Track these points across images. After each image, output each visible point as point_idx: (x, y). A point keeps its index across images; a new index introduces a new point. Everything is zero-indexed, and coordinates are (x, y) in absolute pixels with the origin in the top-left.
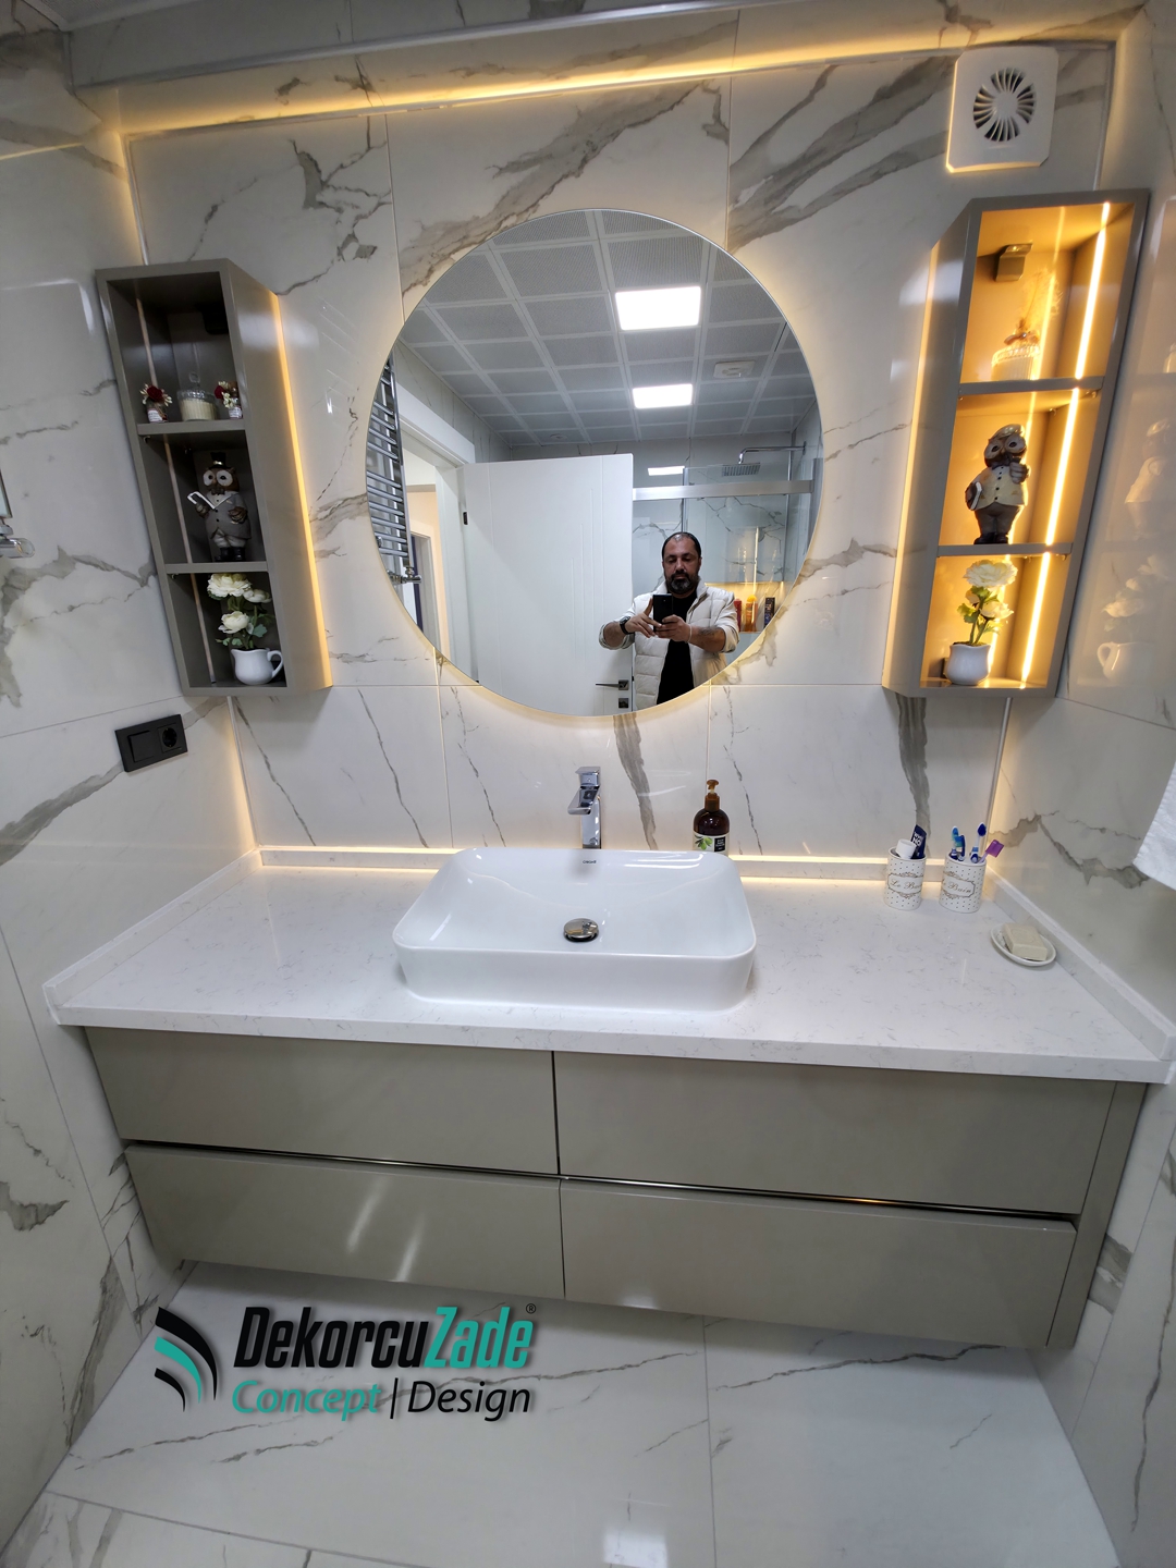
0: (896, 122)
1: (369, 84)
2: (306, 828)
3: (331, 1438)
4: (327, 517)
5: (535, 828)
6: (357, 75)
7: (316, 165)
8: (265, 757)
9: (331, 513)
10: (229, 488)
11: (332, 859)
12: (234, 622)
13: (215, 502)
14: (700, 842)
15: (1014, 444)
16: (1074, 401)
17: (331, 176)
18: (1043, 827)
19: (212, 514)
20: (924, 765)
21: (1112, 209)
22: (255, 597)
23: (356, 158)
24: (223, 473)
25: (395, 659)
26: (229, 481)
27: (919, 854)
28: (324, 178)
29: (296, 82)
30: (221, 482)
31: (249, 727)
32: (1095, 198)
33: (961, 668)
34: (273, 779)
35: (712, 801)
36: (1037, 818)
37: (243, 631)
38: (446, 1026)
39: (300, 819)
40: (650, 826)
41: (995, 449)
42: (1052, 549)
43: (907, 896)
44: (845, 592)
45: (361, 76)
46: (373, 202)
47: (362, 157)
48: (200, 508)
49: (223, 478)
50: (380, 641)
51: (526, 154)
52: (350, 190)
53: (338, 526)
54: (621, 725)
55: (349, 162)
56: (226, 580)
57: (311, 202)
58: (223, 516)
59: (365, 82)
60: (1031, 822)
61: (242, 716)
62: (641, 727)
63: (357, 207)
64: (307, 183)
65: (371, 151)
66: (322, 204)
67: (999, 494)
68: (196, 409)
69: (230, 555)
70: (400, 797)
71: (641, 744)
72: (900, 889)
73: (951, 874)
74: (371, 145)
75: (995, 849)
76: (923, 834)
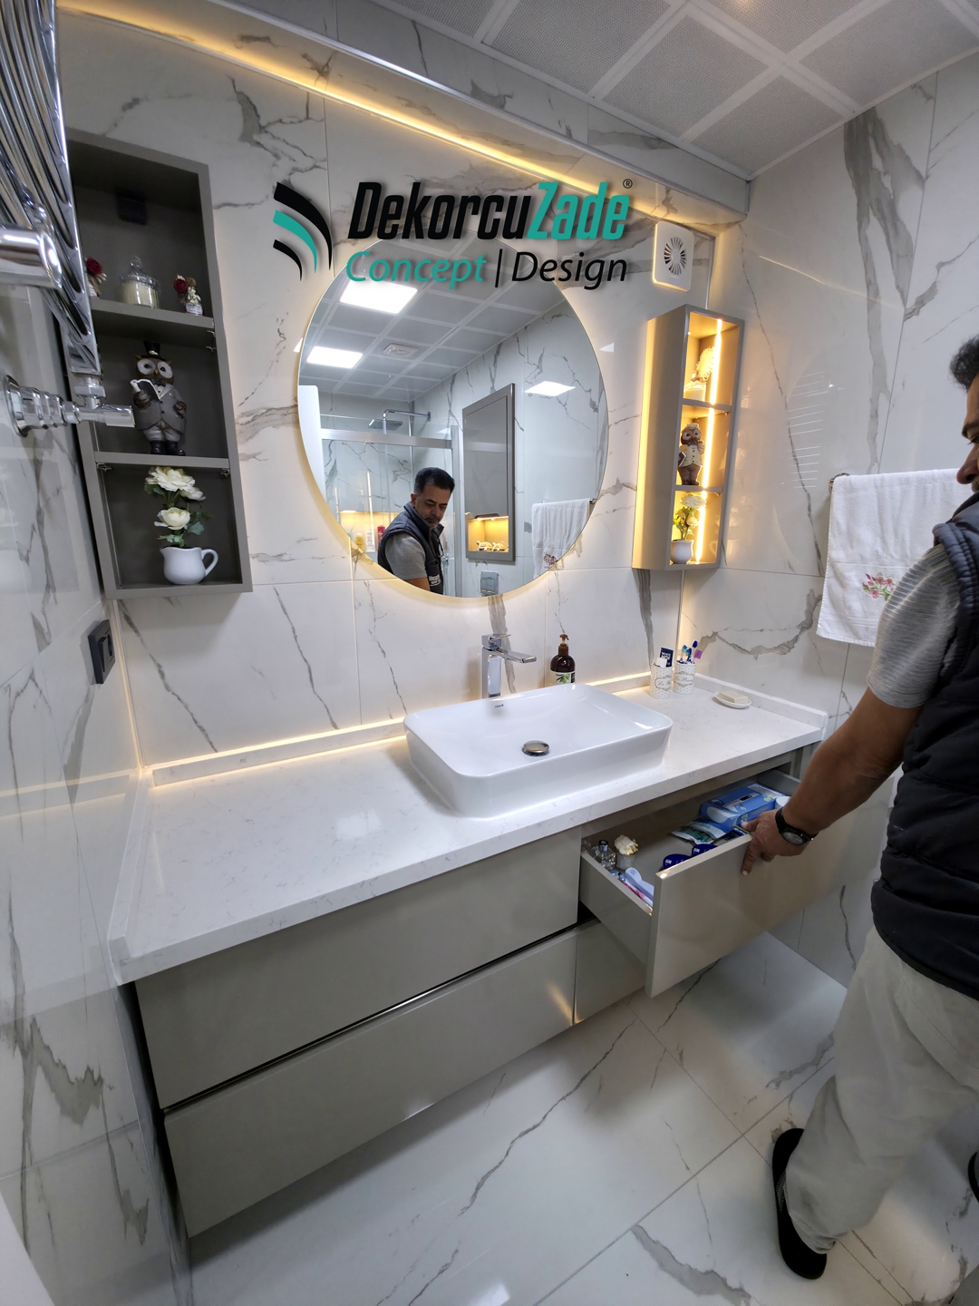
0: (633, 247)
1: (328, 73)
2: (207, 736)
3: (456, 1251)
4: (249, 422)
5: (434, 693)
6: (325, 63)
7: (255, 108)
8: (159, 666)
9: (253, 420)
10: (171, 381)
11: (243, 760)
12: (177, 518)
13: (161, 392)
14: (562, 679)
15: (696, 434)
16: (711, 416)
17: (269, 124)
18: (720, 637)
19: (155, 405)
20: (650, 615)
21: (723, 325)
22: (196, 495)
23: (293, 120)
24: (163, 364)
25: (313, 558)
26: (168, 373)
27: (669, 664)
28: (263, 122)
29: (267, 39)
30: (162, 372)
31: (139, 635)
32: (716, 315)
33: (680, 553)
34: (167, 688)
35: (563, 650)
36: (715, 634)
37: (183, 530)
38: (527, 827)
39: (200, 727)
40: (511, 677)
41: (688, 435)
42: (707, 490)
43: (667, 690)
44: (614, 510)
45: (327, 65)
46: (309, 163)
47: (300, 121)
48: (144, 396)
49: (163, 369)
50: (299, 542)
51: (435, 178)
52: (288, 144)
53: (260, 433)
54: (493, 603)
55: (289, 120)
56: (175, 474)
57: (246, 137)
58: (168, 408)
59: (325, 70)
60: (711, 636)
61: (131, 624)
62: (505, 603)
63: (294, 160)
64: (245, 120)
65: (308, 121)
66: (258, 144)
67: (694, 459)
68: (142, 295)
69: (167, 448)
70: (313, 686)
71: (506, 617)
72: (663, 687)
73: (683, 672)
74: (310, 116)
75: (698, 655)
76: (671, 652)
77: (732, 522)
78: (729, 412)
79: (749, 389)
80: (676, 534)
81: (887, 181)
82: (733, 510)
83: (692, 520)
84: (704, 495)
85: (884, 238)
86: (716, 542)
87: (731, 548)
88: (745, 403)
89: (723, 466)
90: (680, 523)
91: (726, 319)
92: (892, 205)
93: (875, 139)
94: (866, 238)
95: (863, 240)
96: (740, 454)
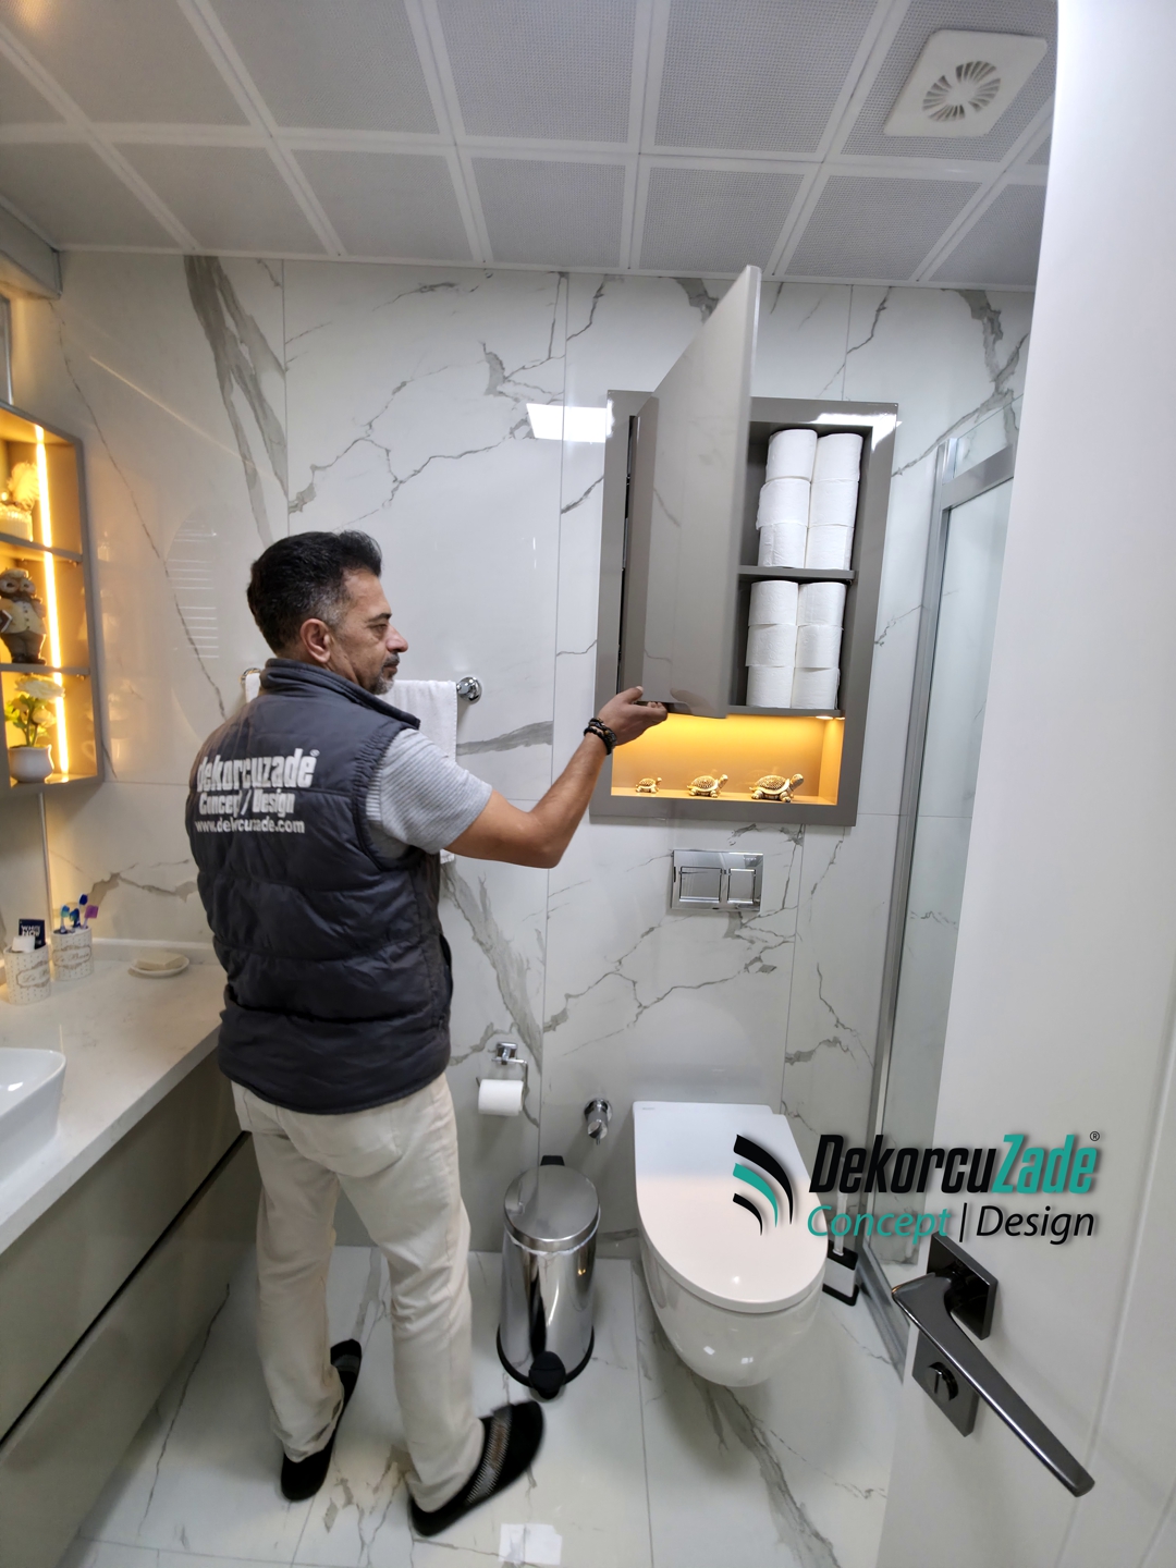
15: (26, 586)
18: (124, 880)
21: (45, 435)
27: (40, 943)
32: (29, 417)
33: (29, 767)
36: (115, 876)
41: (10, 586)
42: (62, 671)
43: (43, 985)
60: (109, 882)
67: (28, 624)
73: (69, 947)
75: (92, 912)
76: (41, 924)
77: (113, 714)
78: (79, 562)
79: (106, 534)
80: (14, 737)
81: (244, 349)
82: (112, 698)
83: (42, 714)
84: (58, 679)
85: (253, 415)
86: (93, 743)
87: (118, 750)
88: (103, 552)
89: (84, 635)
90: (20, 719)
91: (47, 427)
92: (255, 380)
93: (222, 292)
94: (232, 405)
95: (229, 406)
96: (108, 623)
